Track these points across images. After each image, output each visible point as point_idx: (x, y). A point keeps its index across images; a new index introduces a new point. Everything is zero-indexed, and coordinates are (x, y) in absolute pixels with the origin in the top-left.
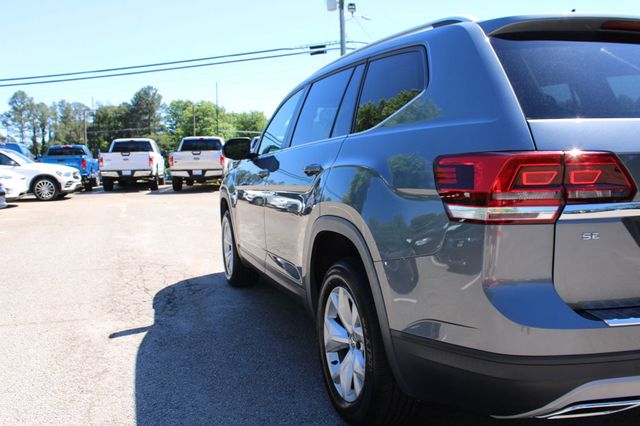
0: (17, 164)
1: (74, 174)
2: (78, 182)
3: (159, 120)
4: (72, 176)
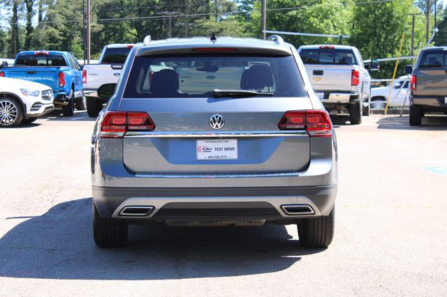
1: (44, 92)
2: (50, 103)
4: (40, 95)
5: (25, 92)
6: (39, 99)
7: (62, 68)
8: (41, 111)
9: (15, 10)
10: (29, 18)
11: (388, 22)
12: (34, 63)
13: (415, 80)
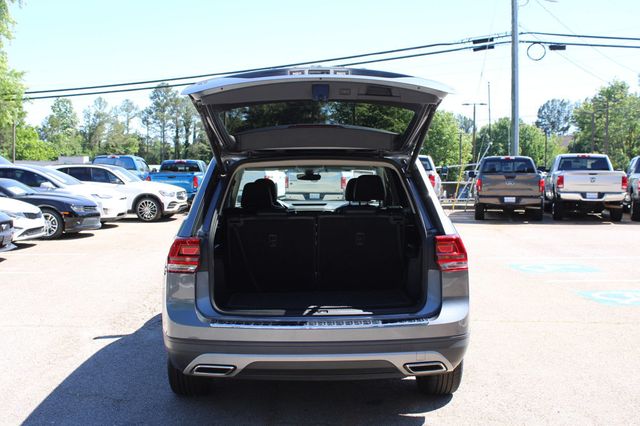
0: (121, 182)
1: (179, 193)
2: (184, 202)
3: (325, 118)
4: (176, 196)
5: (163, 193)
6: (175, 199)
7: (196, 174)
8: (176, 208)
9: (177, 132)
10: (187, 137)
11: (440, 139)
12: (176, 170)
13: (480, 184)
